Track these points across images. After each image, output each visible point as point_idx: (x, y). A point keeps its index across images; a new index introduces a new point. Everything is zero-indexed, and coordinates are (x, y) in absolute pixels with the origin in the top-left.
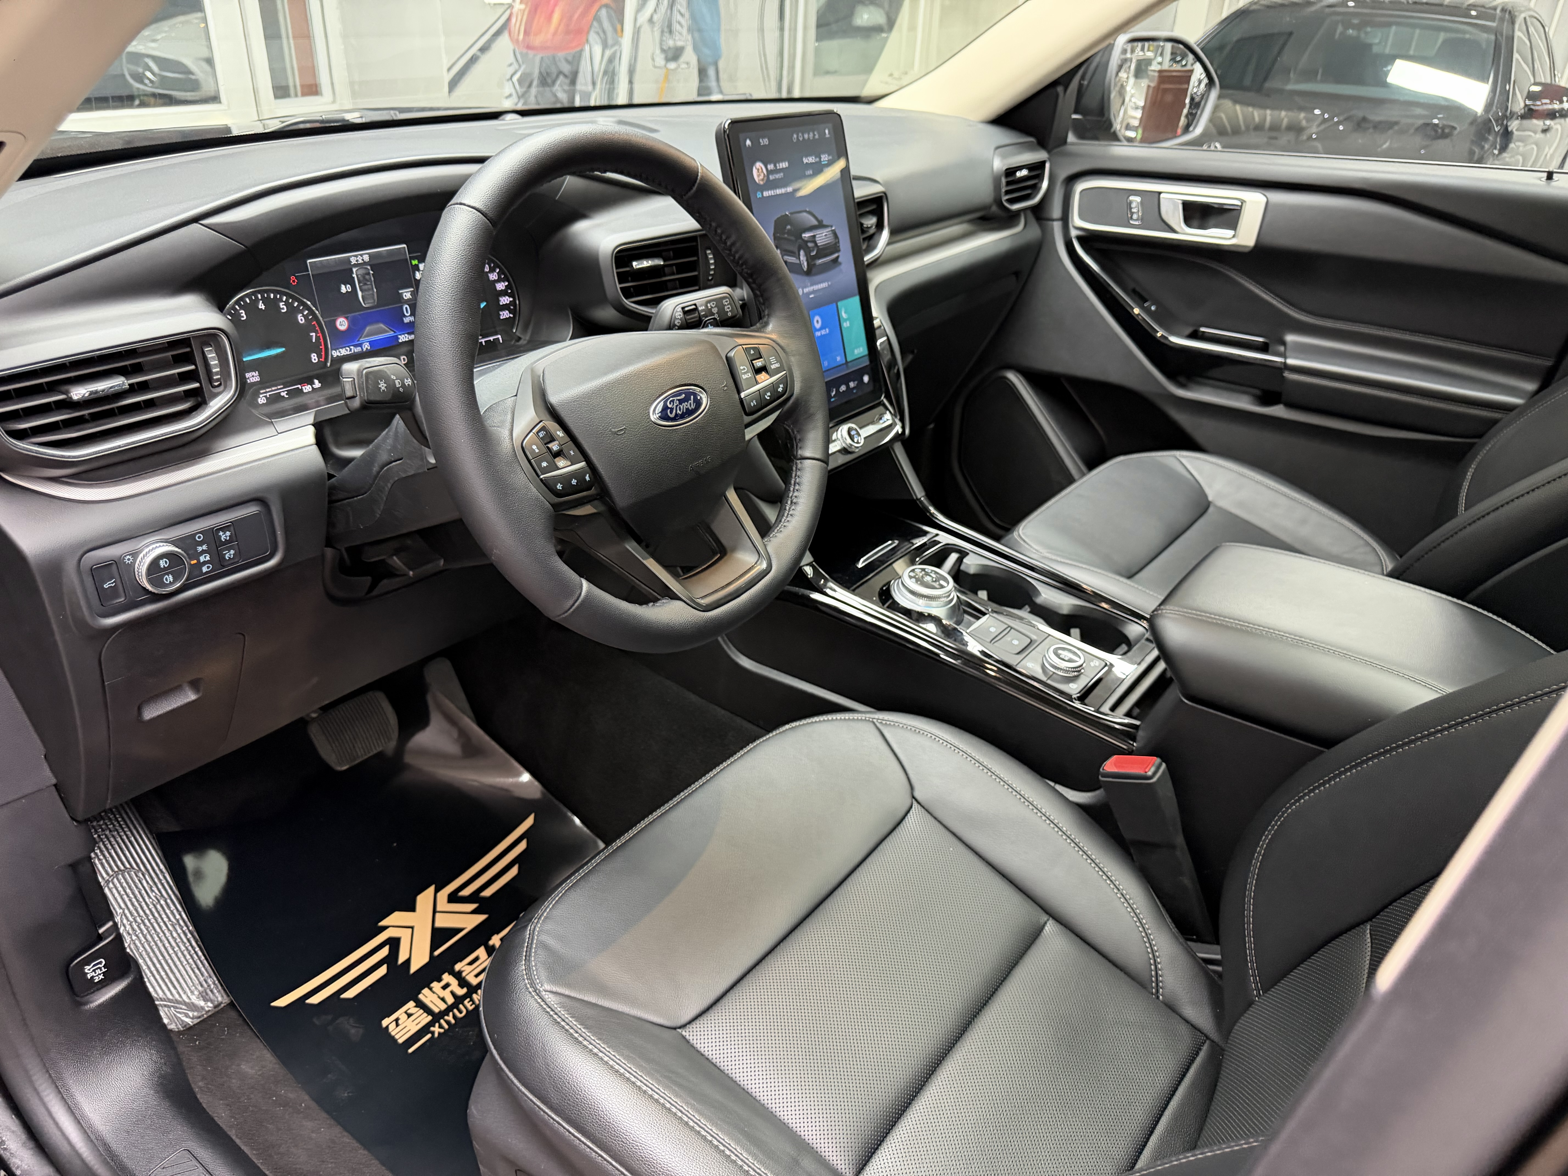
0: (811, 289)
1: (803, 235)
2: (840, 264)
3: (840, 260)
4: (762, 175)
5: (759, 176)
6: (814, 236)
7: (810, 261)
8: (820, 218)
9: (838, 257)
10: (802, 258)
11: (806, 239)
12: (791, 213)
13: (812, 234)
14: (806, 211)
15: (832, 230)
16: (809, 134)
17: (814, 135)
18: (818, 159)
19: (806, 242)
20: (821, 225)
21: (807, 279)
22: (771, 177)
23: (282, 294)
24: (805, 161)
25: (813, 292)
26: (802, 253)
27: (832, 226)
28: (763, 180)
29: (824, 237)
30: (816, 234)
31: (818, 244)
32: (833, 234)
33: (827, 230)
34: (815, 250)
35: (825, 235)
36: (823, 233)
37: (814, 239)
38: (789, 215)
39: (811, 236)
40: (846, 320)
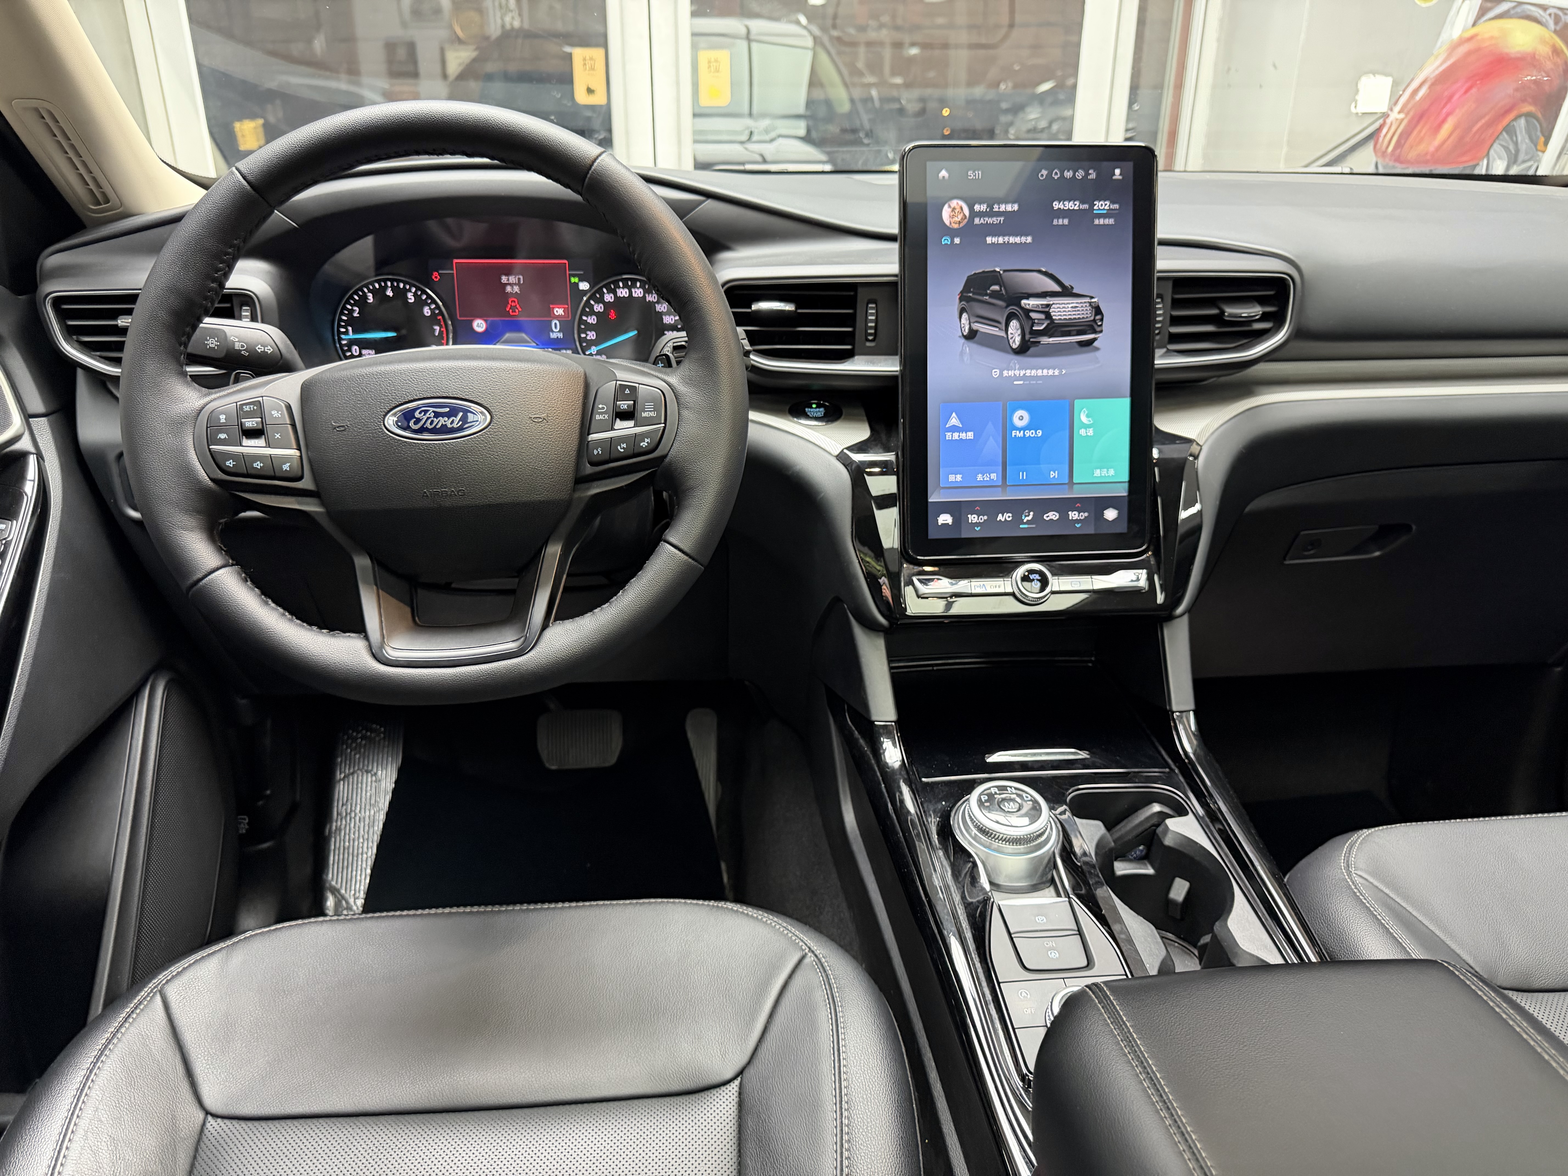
0: (1021, 373)
1: (1024, 302)
2: (1097, 349)
3: (1096, 344)
4: (960, 217)
5: (952, 217)
6: (1048, 306)
7: (1027, 337)
8: (1067, 284)
9: (1095, 339)
10: (1010, 331)
11: (1027, 307)
12: (1005, 271)
13: (1045, 303)
14: (1040, 272)
15: (1090, 303)
16: (1075, 171)
17: (1087, 174)
18: (1086, 206)
19: (1027, 312)
20: (1067, 292)
21: (1016, 359)
22: (977, 221)
23: (411, 285)
24: (1056, 205)
25: (1024, 378)
26: (1014, 324)
27: (1092, 298)
28: (960, 222)
29: (1070, 309)
30: (1053, 304)
31: (1054, 317)
32: (1090, 305)
33: (1079, 301)
34: (1043, 324)
35: (1072, 307)
36: (1069, 303)
37: (1047, 310)
38: (1001, 272)
39: (1042, 305)
40: (1086, 427)
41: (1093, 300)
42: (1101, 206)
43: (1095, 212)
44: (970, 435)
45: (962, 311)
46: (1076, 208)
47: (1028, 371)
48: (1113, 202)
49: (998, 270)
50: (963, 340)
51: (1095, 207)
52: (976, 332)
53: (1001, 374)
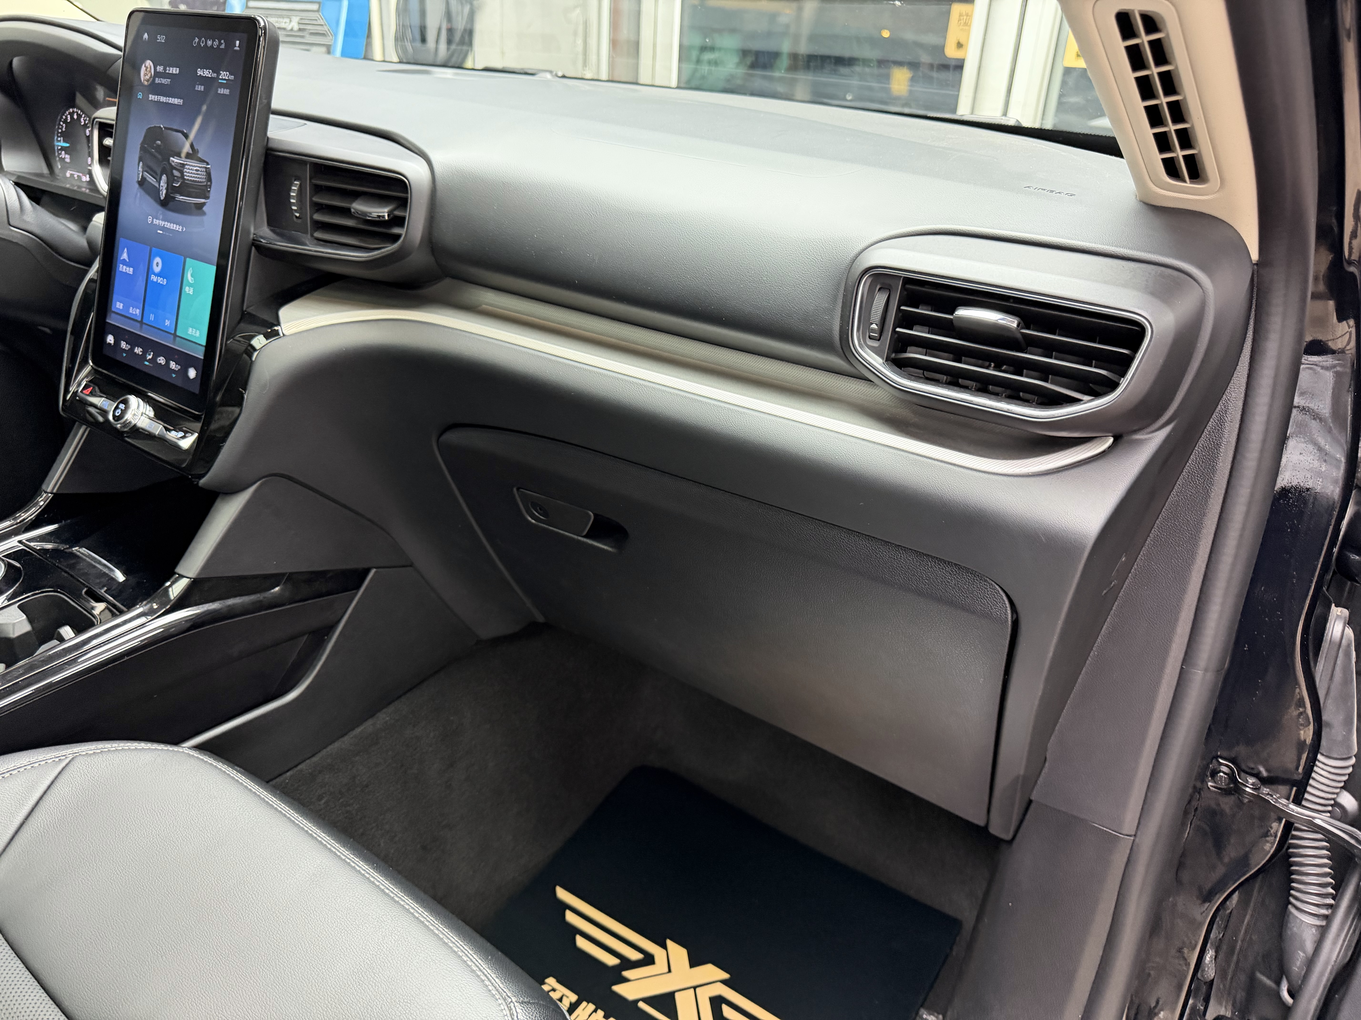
0: (162, 223)
1: (171, 159)
3: (204, 209)
4: (149, 75)
6: (183, 166)
7: (170, 191)
8: (196, 148)
9: (204, 204)
10: (162, 184)
11: (173, 164)
13: (182, 162)
14: (183, 133)
15: (206, 168)
16: (214, 41)
17: (220, 44)
18: (215, 75)
19: (173, 168)
20: (194, 156)
21: (161, 211)
24: (200, 72)
25: (163, 228)
26: (164, 177)
27: (208, 164)
28: (148, 80)
29: (194, 172)
30: (186, 164)
31: (185, 177)
32: (206, 171)
33: (200, 165)
34: (178, 182)
35: (196, 170)
36: (195, 166)
37: (182, 169)
38: (163, 129)
39: (180, 163)
40: (190, 285)
41: (208, 166)
42: (224, 75)
43: (220, 81)
44: (130, 271)
45: (141, 159)
46: (210, 76)
47: (166, 223)
48: (231, 74)
49: (162, 126)
50: (137, 186)
51: (220, 77)
52: (145, 179)
53: (152, 222)
